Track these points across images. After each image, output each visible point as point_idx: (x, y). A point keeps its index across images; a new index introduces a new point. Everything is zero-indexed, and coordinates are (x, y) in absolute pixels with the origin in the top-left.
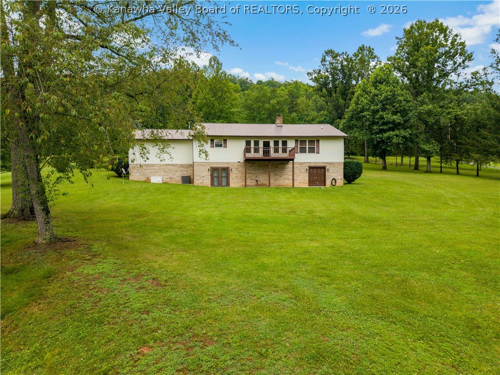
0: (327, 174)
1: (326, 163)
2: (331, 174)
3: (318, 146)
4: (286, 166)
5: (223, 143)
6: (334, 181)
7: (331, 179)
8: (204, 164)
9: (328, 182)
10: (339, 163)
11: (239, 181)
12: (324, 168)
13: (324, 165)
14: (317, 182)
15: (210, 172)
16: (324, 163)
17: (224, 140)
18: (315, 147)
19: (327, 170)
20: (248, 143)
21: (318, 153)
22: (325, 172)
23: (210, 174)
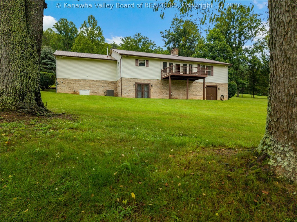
0: (218, 91)
1: (218, 84)
2: (220, 92)
3: (212, 71)
4: (191, 85)
5: (145, 63)
6: (222, 97)
7: (221, 95)
8: (130, 79)
9: (219, 97)
10: (225, 84)
11: (157, 95)
12: (216, 87)
13: (216, 85)
14: (212, 98)
15: (135, 87)
16: (216, 83)
17: (146, 60)
18: (211, 71)
19: (218, 89)
20: (165, 65)
21: (212, 75)
22: (217, 90)
23: (135, 89)
